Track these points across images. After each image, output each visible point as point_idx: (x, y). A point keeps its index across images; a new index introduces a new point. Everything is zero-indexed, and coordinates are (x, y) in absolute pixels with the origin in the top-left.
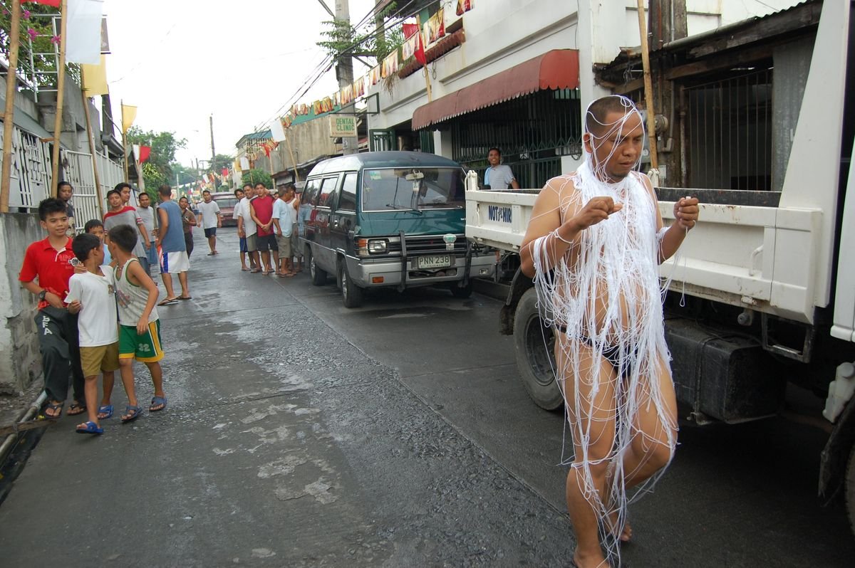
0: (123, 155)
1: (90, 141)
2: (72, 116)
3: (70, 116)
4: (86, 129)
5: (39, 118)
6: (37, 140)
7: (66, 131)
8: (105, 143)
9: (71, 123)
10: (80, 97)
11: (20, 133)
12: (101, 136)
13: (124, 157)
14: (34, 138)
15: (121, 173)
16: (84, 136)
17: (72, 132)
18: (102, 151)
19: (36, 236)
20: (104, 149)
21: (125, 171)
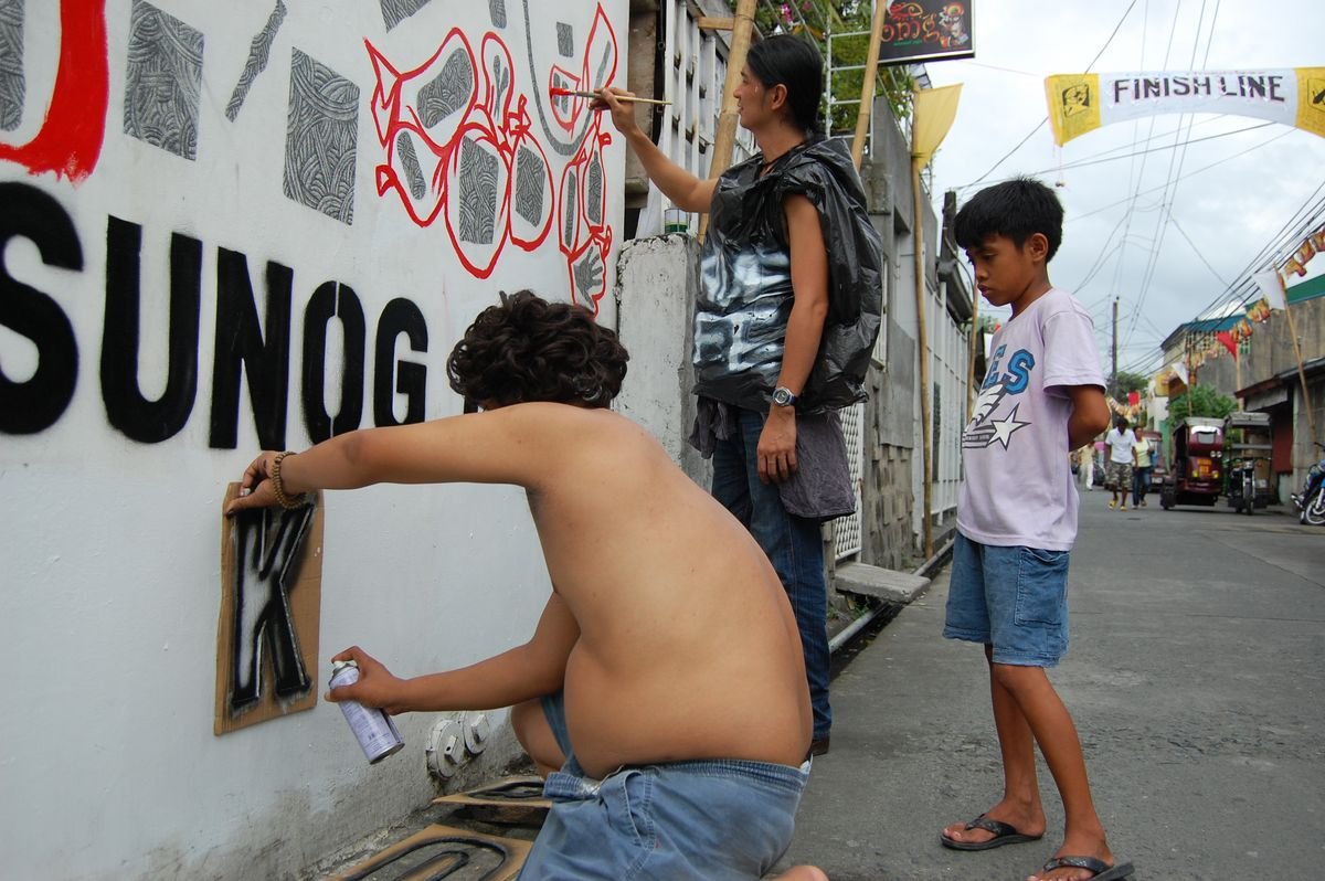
0: (970, 319)
1: (915, 255)
2: (889, 182)
3: (886, 183)
4: (912, 230)
8: (942, 278)
9: (885, 196)
10: (908, 168)
12: (937, 265)
13: (972, 323)
15: (963, 349)
16: (906, 246)
18: (936, 289)
20: (939, 286)
21: (970, 347)
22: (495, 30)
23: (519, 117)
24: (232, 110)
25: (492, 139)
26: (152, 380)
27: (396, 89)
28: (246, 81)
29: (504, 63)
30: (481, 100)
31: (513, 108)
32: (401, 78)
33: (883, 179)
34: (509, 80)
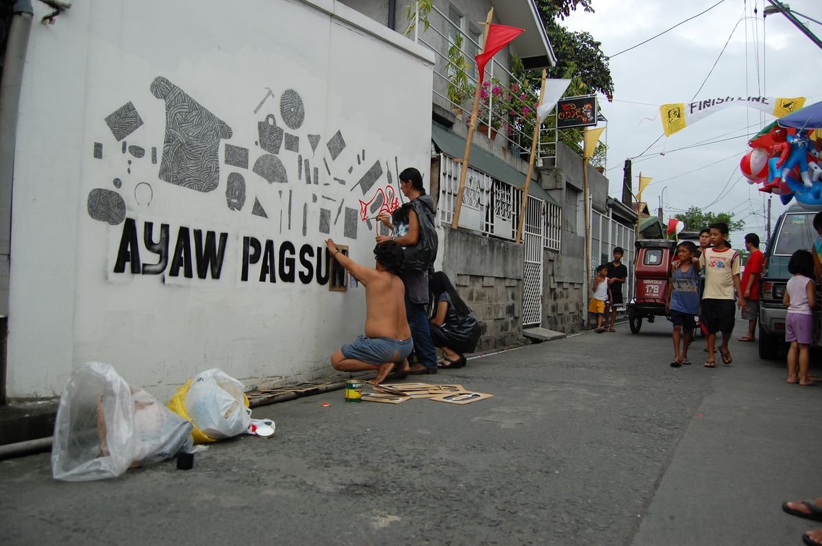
1: (585, 200)
4: (582, 190)
5: (538, 179)
6: (512, 188)
7: (557, 189)
8: (610, 206)
9: (561, 182)
11: (490, 179)
12: (607, 200)
14: (509, 187)
17: (561, 189)
18: (607, 214)
19: (486, 253)
20: (608, 211)
22: (390, 185)
23: (396, 204)
24: (335, 223)
25: (388, 211)
26: (323, 274)
27: (366, 208)
28: (337, 217)
29: (392, 192)
30: (385, 203)
31: (394, 202)
32: (367, 205)
33: (560, 175)
34: (393, 196)
